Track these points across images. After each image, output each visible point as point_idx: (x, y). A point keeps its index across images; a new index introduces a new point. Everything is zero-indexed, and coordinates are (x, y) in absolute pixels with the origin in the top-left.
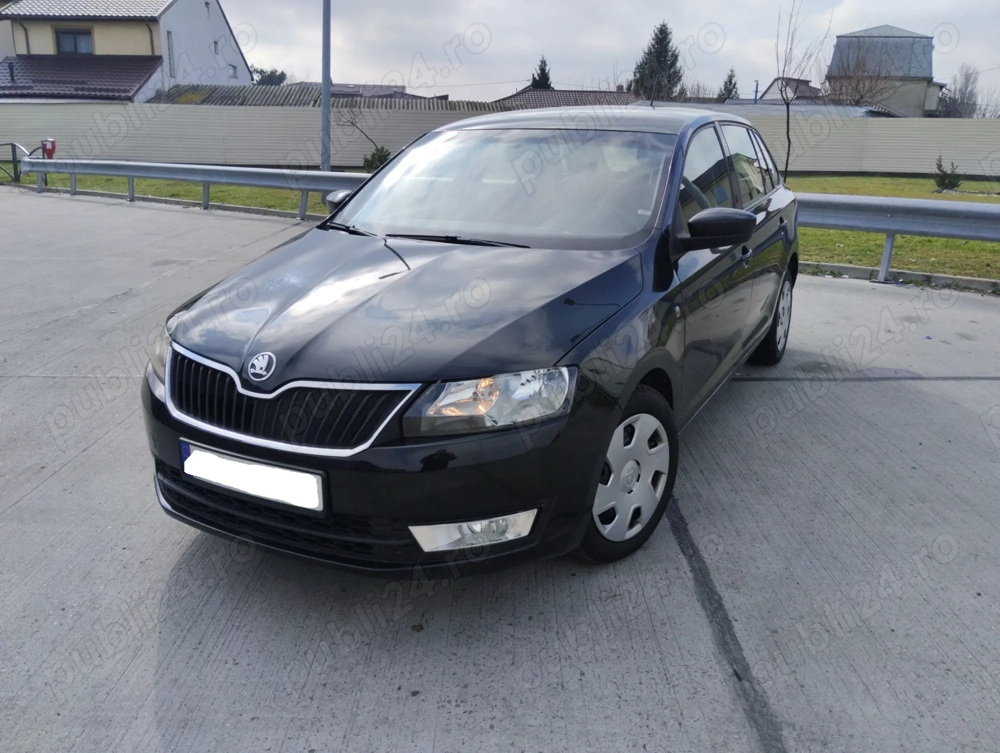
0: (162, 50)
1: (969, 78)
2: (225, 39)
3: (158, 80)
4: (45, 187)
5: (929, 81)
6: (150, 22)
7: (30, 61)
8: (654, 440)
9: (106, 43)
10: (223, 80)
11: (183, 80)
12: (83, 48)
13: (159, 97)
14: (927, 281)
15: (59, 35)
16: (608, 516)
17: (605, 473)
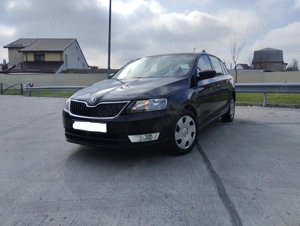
0: (64, 59)
1: (295, 63)
2: (81, 57)
3: (63, 68)
4: (30, 95)
5: (283, 62)
6: (61, 52)
7: (27, 63)
8: (191, 124)
9: (48, 58)
10: (81, 67)
11: (70, 67)
12: (42, 59)
13: (63, 72)
14: (277, 106)
15: (35, 56)
16: (180, 141)
17: (178, 130)
